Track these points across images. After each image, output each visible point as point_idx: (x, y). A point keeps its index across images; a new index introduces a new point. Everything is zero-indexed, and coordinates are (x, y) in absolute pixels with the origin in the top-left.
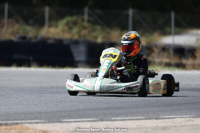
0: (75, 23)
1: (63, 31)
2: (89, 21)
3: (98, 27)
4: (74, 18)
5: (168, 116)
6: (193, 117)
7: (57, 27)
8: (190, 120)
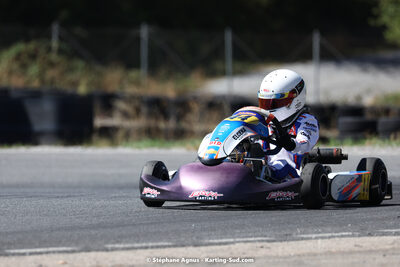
0: (33, 56)
1: (10, 73)
2: (60, 51)
4: (32, 46)
5: (218, 238)
6: (268, 241)
8: (262, 247)
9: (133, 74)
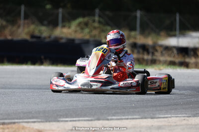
0: (86, 24)
1: (76, 32)
2: (99, 22)
4: (86, 19)
6: (188, 117)
7: (69, 27)
8: (184, 120)
9: (133, 33)
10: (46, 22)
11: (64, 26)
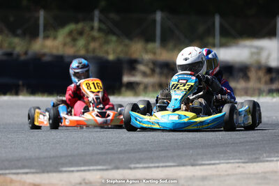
0: (81, 33)
1: (65, 45)
2: (100, 30)
3: (114, 38)
4: (80, 26)
5: (208, 160)
6: (244, 163)
7: (55, 38)
8: (239, 167)
9: (150, 46)
10: (19, 32)
11: (46, 37)
